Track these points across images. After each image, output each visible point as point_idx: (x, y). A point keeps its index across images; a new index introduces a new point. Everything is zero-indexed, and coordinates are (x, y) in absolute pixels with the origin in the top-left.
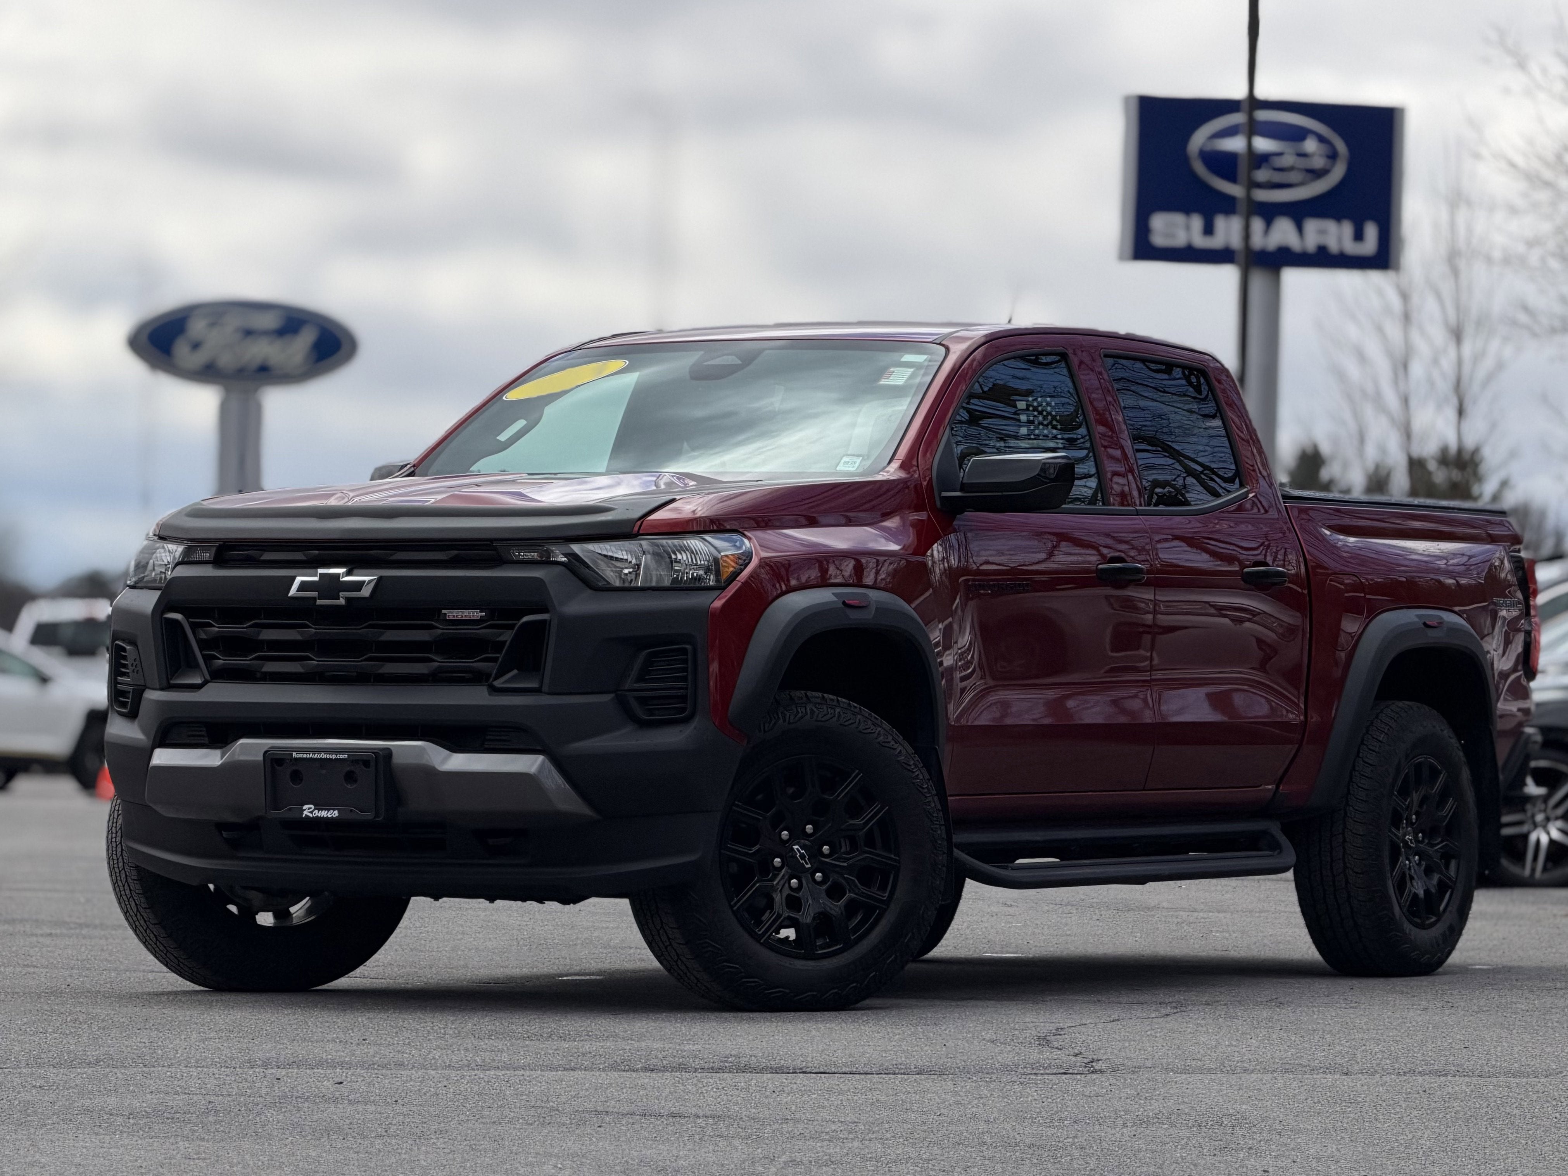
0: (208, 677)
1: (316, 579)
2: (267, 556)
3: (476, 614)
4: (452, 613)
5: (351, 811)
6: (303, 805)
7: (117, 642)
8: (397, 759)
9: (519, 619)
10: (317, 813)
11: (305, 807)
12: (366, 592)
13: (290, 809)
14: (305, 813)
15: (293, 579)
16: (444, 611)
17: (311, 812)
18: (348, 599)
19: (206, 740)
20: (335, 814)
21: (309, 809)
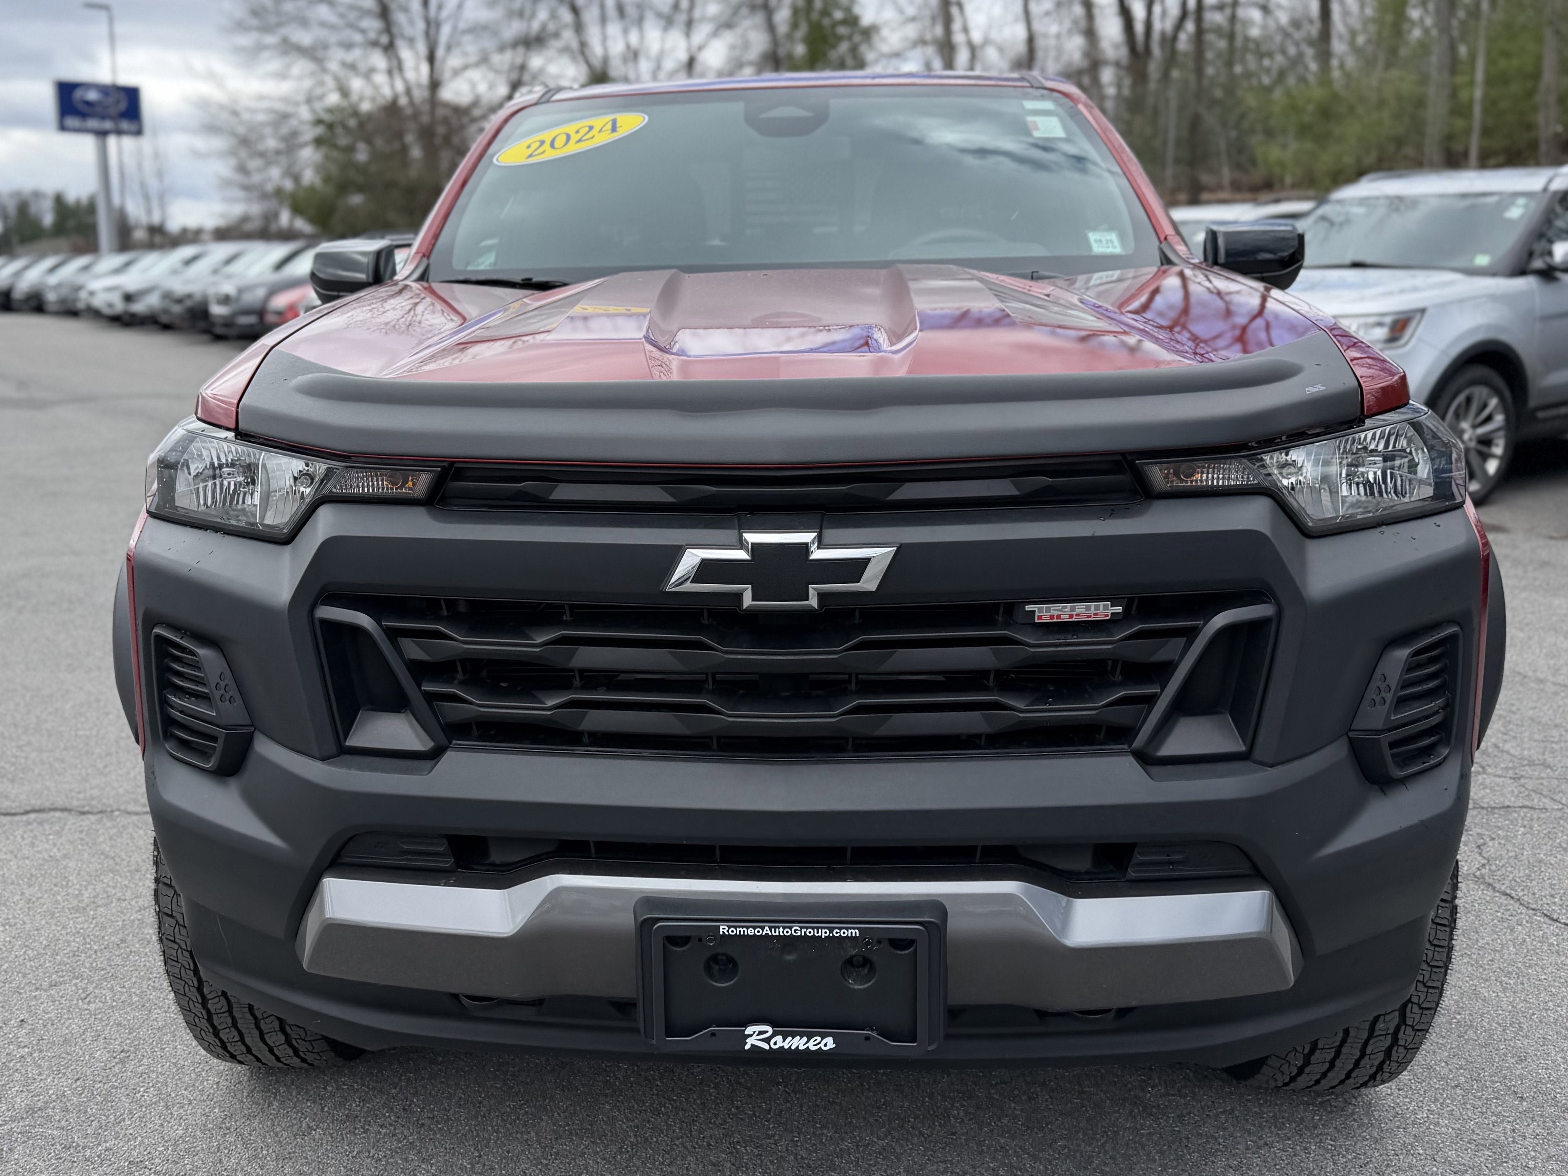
0: (442, 739)
1: (741, 555)
2: (565, 492)
3: (1103, 610)
4: (1048, 610)
5: (868, 1038)
6: (745, 1026)
7: (157, 630)
8: (956, 925)
9: (1208, 619)
10: (779, 1042)
11: (749, 1030)
12: (869, 582)
13: (713, 1034)
14: (750, 1042)
15: (675, 554)
16: (1028, 608)
17: (767, 1040)
18: (822, 596)
19: (448, 862)
20: (829, 1043)
21: (761, 1033)
